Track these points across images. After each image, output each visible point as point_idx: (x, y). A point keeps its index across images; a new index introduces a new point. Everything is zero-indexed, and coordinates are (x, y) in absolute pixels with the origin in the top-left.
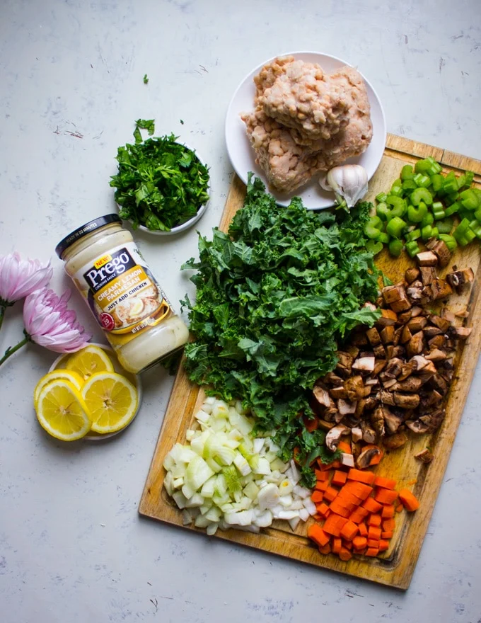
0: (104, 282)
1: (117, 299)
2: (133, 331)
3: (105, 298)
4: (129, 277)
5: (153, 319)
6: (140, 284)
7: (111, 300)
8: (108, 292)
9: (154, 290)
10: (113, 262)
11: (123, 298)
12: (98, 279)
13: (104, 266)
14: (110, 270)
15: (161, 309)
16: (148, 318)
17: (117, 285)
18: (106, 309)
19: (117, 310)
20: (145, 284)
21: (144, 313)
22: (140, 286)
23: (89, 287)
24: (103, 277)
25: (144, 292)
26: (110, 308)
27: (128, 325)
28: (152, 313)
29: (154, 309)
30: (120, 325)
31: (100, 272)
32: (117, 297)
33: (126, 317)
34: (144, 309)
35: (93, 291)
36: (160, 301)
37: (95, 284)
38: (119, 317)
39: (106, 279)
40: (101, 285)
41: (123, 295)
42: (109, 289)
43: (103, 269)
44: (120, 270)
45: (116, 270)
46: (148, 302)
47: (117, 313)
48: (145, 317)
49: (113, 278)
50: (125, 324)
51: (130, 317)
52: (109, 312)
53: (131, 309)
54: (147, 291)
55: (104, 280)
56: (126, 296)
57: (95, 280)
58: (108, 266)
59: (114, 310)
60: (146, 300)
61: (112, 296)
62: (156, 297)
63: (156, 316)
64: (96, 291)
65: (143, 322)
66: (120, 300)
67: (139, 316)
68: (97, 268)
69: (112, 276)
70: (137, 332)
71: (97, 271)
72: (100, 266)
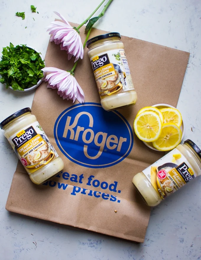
0: (21, 144)
1: (28, 152)
2: (36, 167)
3: (22, 151)
4: (34, 141)
5: (45, 161)
6: (39, 144)
7: (25, 152)
8: (23, 148)
9: (46, 146)
10: (26, 134)
11: (31, 151)
12: (19, 142)
13: (21, 136)
14: (24, 138)
15: (49, 156)
16: (43, 161)
17: (28, 145)
18: (23, 156)
19: (28, 157)
20: (42, 143)
21: (41, 159)
22: (39, 145)
23: (15, 146)
24: (21, 141)
25: (41, 148)
26: (25, 156)
27: (34, 164)
28: (45, 158)
29: (46, 156)
30: (30, 164)
31: (19, 139)
32: (28, 151)
33: (32, 160)
34: (41, 156)
35: (17, 148)
36: (49, 152)
37: (17, 144)
38: (29, 160)
39: (22, 142)
40: (20, 145)
41: (31, 150)
42: (24, 147)
43: (21, 137)
44: (29, 138)
45: (27, 138)
46: (43, 152)
47: (28, 158)
48: (41, 160)
49: (26, 142)
50: (32, 164)
51: (34, 160)
52: (25, 157)
53: (34, 156)
54: (42, 147)
55: (21, 143)
56: (32, 150)
57: (17, 142)
58: (23, 136)
59: (27, 157)
60: (42, 152)
61: (26, 150)
62: (47, 150)
63: (47, 160)
64: (18, 148)
65: (40, 163)
66: (29, 152)
67: (39, 160)
68: (18, 137)
69: (25, 141)
70: (38, 167)
71: (18, 138)
72: (19, 136)
